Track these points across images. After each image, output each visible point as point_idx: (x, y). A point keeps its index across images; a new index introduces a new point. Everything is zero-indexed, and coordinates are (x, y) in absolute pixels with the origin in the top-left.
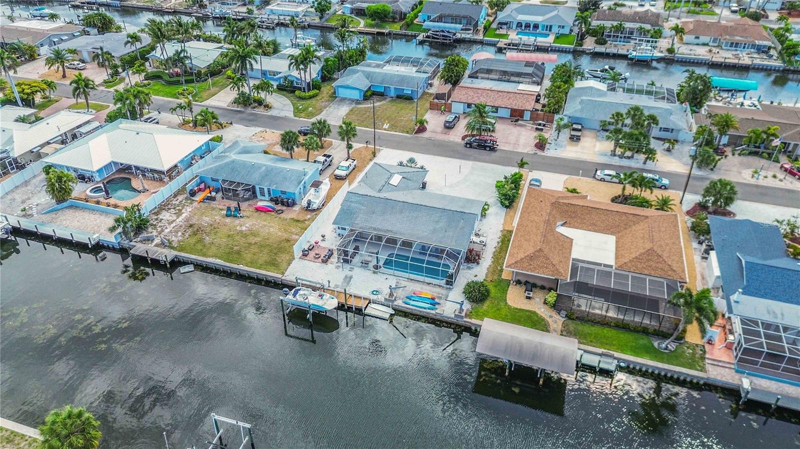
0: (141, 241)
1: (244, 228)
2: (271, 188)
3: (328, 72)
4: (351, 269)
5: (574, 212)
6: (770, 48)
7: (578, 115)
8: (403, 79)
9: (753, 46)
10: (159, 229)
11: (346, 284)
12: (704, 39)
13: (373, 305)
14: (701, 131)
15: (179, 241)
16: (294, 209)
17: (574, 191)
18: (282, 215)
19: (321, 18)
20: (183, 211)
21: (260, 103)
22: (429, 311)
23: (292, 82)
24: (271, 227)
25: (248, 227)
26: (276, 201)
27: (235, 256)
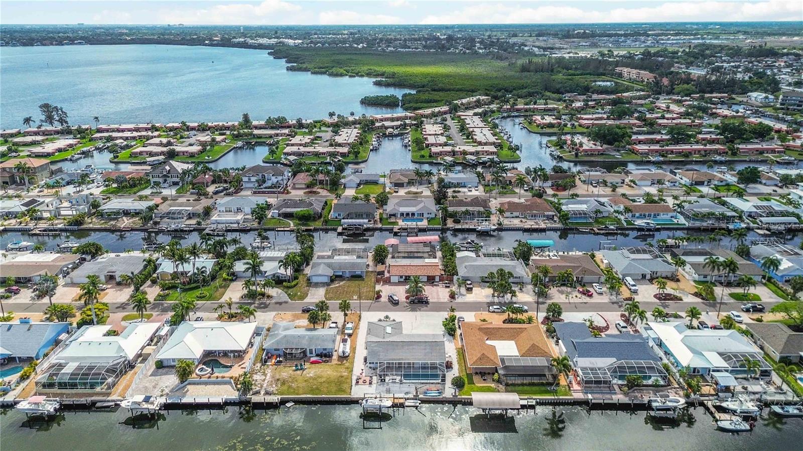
0: (252, 395)
1: (311, 375)
2: (316, 348)
4: (388, 384)
5: (490, 332)
6: (553, 216)
7: (467, 275)
8: (353, 265)
9: (544, 216)
10: (259, 386)
12: (515, 214)
13: (408, 401)
14: (535, 276)
15: (277, 390)
16: (334, 358)
17: (484, 320)
18: (329, 363)
19: (259, 223)
20: (266, 372)
21: (263, 295)
22: (439, 397)
23: (279, 277)
24: (327, 371)
25: (313, 374)
26: (321, 355)
27: (317, 391)
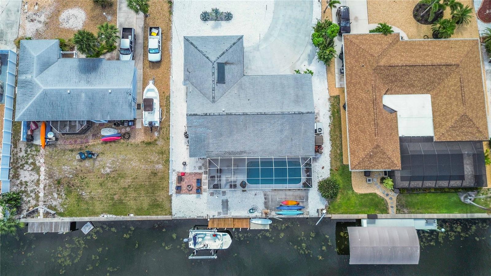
1: (108, 170)
4: (224, 193)
10: (33, 196)
11: (225, 209)
15: (62, 205)
16: (137, 127)
17: (385, 29)
20: (38, 164)
22: (298, 216)
24: (131, 160)
25: (111, 168)
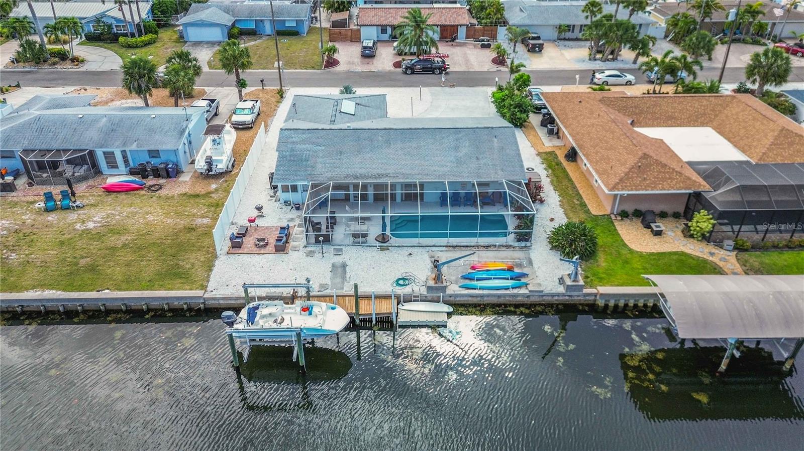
1: (91, 225)
2: (127, 149)
3: (163, 12)
4: (338, 252)
5: (636, 107)
11: (338, 280)
13: (408, 306)
16: (180, 179)
18: (163, 192)
21: (63, 56)
22: (515, 291)
23: (110, 26)
24: (147, 213)
25: (98, 222)
26: (141, 171)
27: (87, 275)
